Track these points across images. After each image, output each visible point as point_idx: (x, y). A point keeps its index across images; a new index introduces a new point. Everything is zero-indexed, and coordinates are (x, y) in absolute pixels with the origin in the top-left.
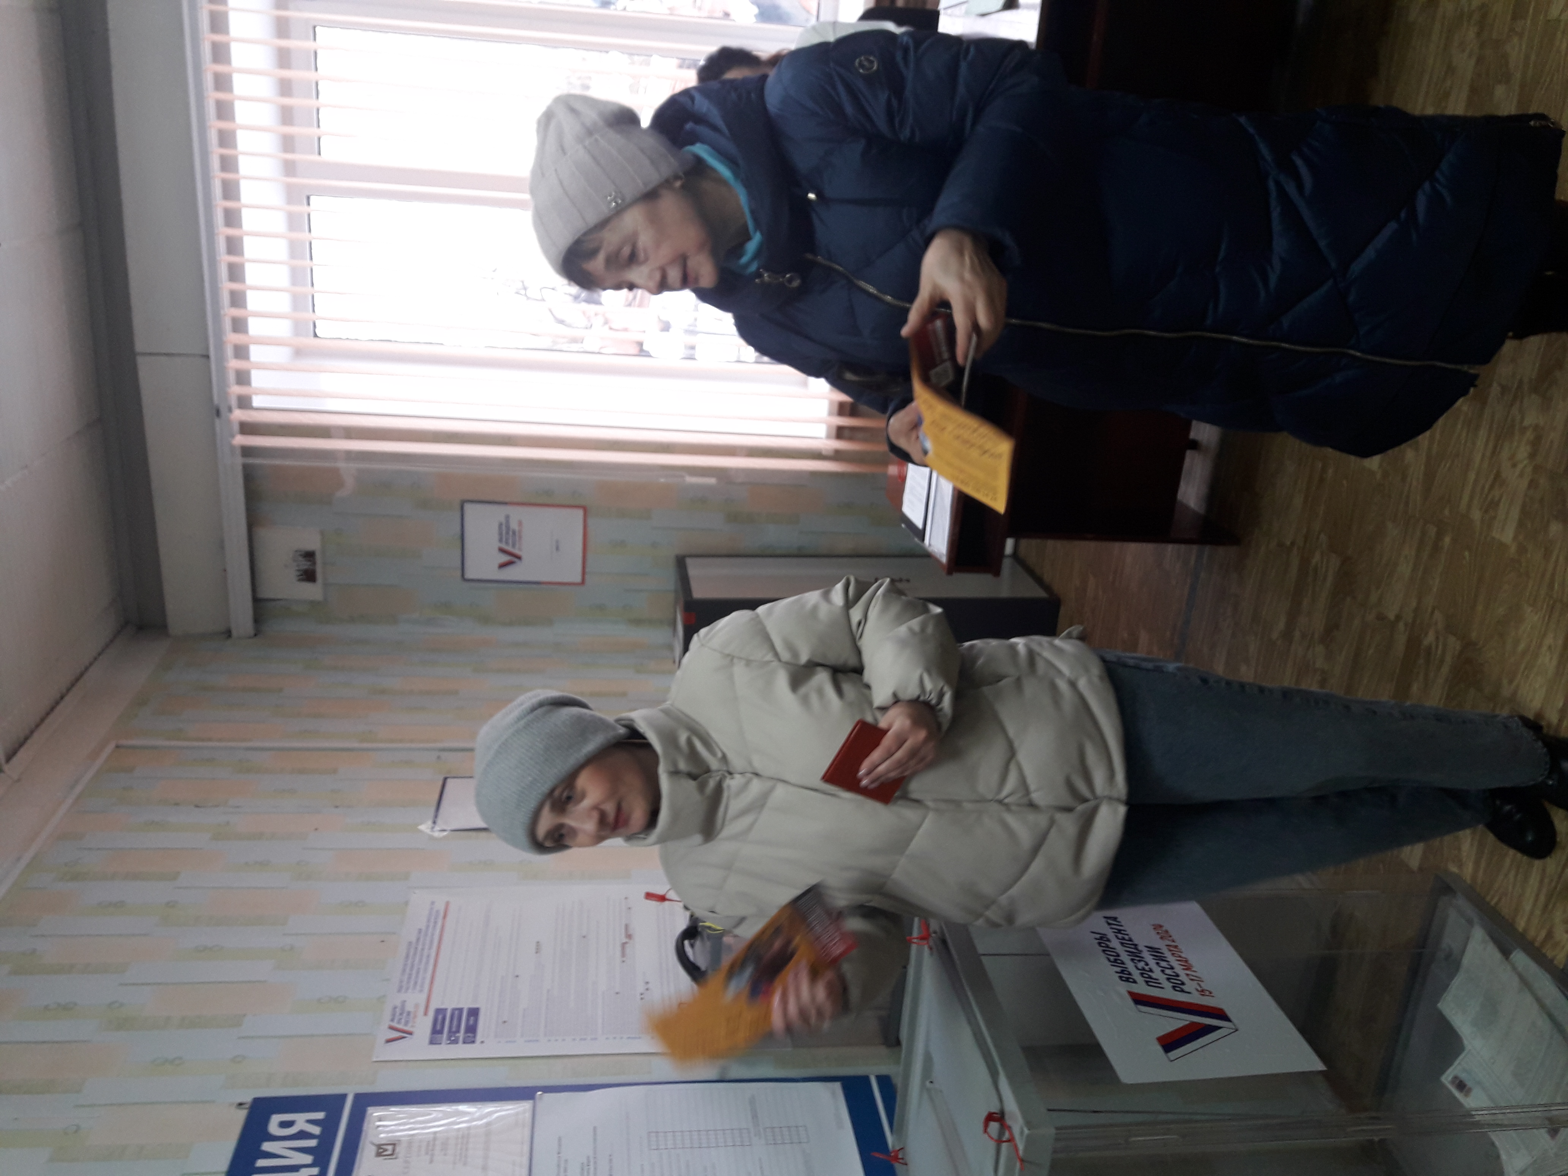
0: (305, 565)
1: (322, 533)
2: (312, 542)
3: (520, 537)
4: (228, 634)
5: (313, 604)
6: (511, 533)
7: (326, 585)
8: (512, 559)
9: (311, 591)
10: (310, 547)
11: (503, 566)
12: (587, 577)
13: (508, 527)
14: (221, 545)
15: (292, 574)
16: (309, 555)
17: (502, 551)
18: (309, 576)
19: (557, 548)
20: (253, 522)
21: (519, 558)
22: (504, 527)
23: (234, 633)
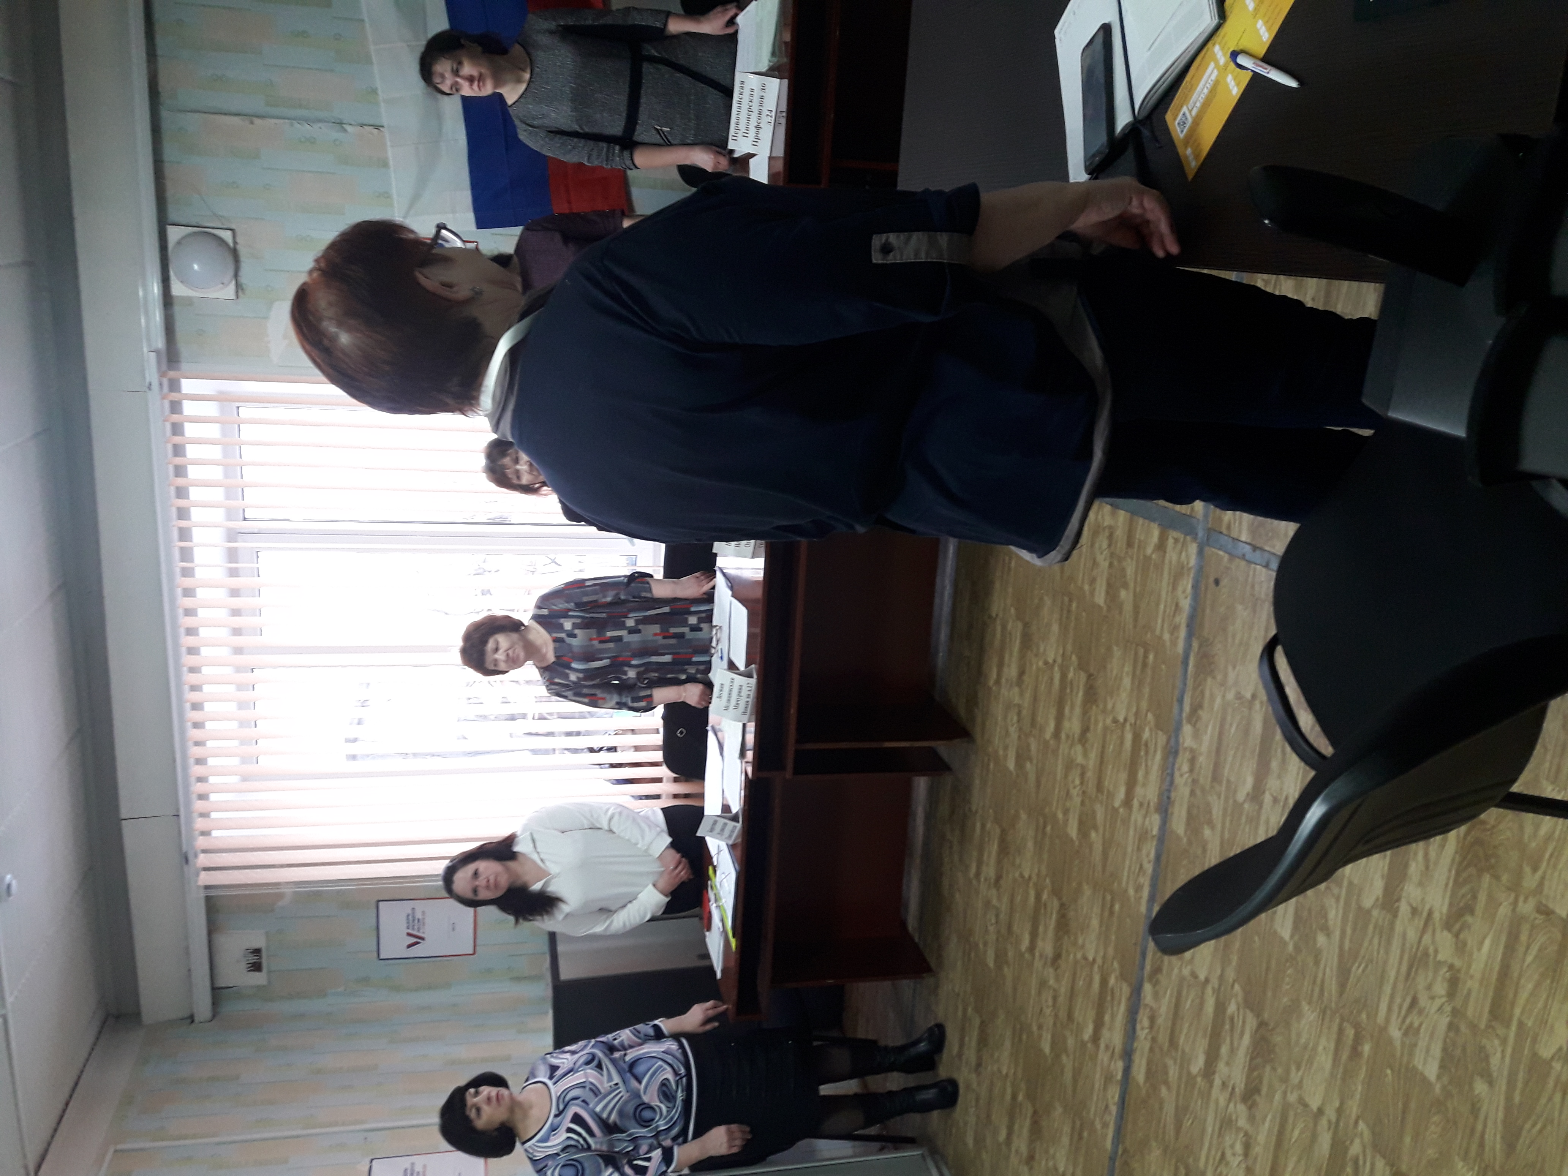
0: (253, 959)
1: (267, 934)
2: (259, 942)
3: (424, 924)
4: (191, 1019)
5: (258, 987)
6: (416, 921)
7: (269, 972)
8: (418, 940)
9: (258, 979)
10: (257, 945)
11: (410, 946)
12: (478, 948)
13: (414, 917)
14: (187, 951)
15: (243, 966)
16: (257, 952)
17: (409, 934)
18: (256, 967)
19: (453, 929)
20: (212, 929)
21: (423, 939)
22: (410, 917)
23: (196, 1019)
